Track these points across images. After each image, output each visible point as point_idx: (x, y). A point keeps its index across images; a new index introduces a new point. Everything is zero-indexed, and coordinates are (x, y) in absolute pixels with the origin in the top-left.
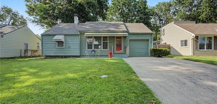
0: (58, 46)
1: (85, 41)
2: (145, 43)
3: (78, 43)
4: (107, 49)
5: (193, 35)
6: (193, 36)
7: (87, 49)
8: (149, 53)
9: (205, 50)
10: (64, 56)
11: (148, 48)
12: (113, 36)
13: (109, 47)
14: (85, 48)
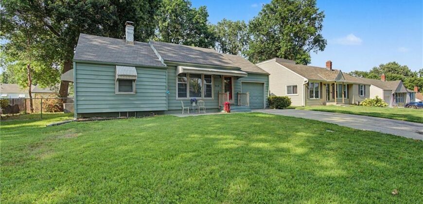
0: (119, 91)
1: (174, 81)
2: (259, 88)
3: (165, 84)
4: (211, 97)
5: (306, 79)
6: (305, 82)
7: (177, 98)
8: (265, 103)
9: (314, 98)
10: (129, 112)
11: (263, 97)
12: (220, 75)
13: (214, 94)
14: (174, 95)
